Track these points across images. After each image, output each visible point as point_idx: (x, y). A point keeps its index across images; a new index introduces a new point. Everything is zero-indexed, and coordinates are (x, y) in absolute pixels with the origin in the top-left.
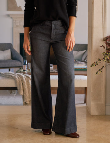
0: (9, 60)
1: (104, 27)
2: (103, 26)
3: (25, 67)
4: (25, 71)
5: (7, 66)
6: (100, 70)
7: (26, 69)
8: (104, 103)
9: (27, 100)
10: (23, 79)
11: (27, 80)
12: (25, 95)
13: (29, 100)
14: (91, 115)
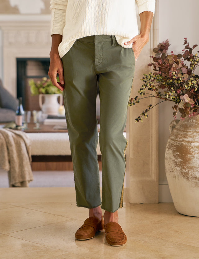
3: (19, 119)
4: (19, 128)
6: (143, 114)
7: (21, 124)
8: (156, 179)
9: (17, 181)
10: (9, 140)
11: (17, 141)
12: (12, 170)
13: (21, 180)
14: (130, 203)
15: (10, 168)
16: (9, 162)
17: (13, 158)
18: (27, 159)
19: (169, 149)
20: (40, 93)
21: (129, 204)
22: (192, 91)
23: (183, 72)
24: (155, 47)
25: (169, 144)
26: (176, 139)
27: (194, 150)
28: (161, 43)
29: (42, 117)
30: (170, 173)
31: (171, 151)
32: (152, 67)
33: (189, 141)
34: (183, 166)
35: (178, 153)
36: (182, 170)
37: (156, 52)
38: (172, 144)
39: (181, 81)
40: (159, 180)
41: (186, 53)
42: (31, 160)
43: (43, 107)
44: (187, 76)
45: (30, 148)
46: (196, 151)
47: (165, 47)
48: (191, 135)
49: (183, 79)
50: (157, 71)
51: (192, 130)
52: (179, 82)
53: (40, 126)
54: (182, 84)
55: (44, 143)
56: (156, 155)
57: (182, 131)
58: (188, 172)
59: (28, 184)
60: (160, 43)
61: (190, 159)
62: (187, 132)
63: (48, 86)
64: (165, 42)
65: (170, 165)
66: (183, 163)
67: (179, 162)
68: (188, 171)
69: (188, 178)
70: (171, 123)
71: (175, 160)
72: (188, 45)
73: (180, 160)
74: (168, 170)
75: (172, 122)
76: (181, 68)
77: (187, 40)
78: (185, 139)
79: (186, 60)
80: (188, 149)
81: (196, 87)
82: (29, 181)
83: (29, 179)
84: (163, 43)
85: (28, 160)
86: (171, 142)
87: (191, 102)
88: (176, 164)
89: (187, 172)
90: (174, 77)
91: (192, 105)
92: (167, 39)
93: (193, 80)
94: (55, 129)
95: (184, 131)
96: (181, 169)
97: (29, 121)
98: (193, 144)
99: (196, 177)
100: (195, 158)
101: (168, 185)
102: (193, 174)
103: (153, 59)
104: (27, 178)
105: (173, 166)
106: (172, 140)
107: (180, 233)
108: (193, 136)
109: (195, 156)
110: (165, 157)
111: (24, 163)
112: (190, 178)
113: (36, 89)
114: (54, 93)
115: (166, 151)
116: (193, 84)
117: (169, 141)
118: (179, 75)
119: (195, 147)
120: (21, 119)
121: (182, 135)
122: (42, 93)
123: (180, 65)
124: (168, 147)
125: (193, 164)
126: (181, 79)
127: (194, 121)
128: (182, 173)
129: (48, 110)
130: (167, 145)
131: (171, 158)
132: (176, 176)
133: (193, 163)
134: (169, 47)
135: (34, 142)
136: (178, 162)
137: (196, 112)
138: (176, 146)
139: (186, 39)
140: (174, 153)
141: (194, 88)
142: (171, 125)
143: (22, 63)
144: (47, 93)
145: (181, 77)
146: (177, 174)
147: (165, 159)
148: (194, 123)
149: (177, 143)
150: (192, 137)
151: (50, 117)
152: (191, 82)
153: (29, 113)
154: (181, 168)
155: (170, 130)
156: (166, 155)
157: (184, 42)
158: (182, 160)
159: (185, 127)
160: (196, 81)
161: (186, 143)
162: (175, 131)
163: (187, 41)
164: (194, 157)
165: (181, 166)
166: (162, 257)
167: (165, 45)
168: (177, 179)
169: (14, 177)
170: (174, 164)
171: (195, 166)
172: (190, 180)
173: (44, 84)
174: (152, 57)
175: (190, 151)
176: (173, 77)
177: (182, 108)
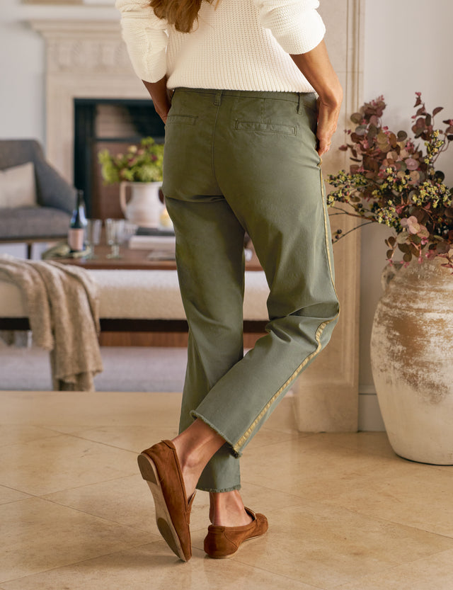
0: (25, 208)
1: (353, 72)
2: (350, 69)
3: (76, 236)
4: (76, 255)
5: (15, 233)
7: (80, 247)
8: (353, 383)
9: (69, 373)
10: (53, 285)
11: (70, 288)
12: (59, 349)
13: (77, 370)
14: (299, 432)
15: (55, 345)
16: (53, 332)
17: (60, 323)
18: (90, 327)
19: (379, 323)
20: (122, 179)
21: (297, 433)
22: (428, 207)
23: (408, 168)
24: (355, 111)
25: (380, 314)
26: (394, 304)
27: (429, 328)
28: (368, 102)
29: (125, 230)
30: (380, 373)
31: (382, 329)
32: (349, 153)
33: (421, 309)
34: (407, 360)
35: (398, 334)
36: (405, 368)
37: (356, 122)
38: (386, 314)
39: (406, 187)
40: (360, 384)
41: (420, 123)
42: (99, 328)
43: (129, 209)
44: (416, 175)
45: (97, 302)
46: (434, 331)
47: (375, 110)
48: (425, 297)
49: (409, 182)
50: (359, 161)
51: (427, 285)
52: (401, 188)
53: (120, 252)
54: (406, 192)
55: (126, 294)
56: (354, 333)
57: (407, 287)
58: (417, 374)
59: (92, 380)
60: (365, 104)
61: (422, 347)
62: (417, 290)
63: (140, 164)
64: (375, 101)
65: (380, 356)
66: (407, 353)
67: (399, 351)
68: (417, 371)
69: (416, 385)
70: (386, 268)
71: (392, 348)
72: (424, 108)
73: (400, 348)
74: (376, 367)
75: (388, 268)
76: (405, 159)
77: (421, 96)
78: (411, 304)
79: (420, 138)
80: (416, 325)
81: (436, 200)
82: (94, 373)
83: (94, 369)
84: (372, 104)
85: (93, 329)
86: (384, 310)
87: (422, 233)
88: (393, 356)
89: (415, 373)
90: (390, 179)
91: (424, 239)
92: (380, 95)
93: (429, 187)
94: (152, 260)
95: (410, 288)
96: (403, 366)
97: (96, 240)
98: (428, 316)
99: (434, 384)
100: (432, 344)
101: (376, 394)
102: (428, 376)
103: (351, 136)
104: (91, 367)
105: (386, 359)
106: (387, 305)
107: (396, 499)
108: (429, 299)
109: (432, 340)
110: (372, 340)
111: (85, 335)
112: (420, 385)
113: (115, 171)
114: (153, 181)
115: (374, 327)
116: (429, 193)
117: (379, 306)
118: (401, 175)
119: (432, 321)
120: (81, 234)
121: (405, 296)
122: (127, 180)
123: (403, 153)
124: (378, 319)
125: (427, 357)
126: (404, 181)
127: (432, 267)
128: (405, 374)
129: (139, 216)
130: (376, 316)
131: (382, 343)
132: (392, 379)
133: (427, 355)
134: (384, 111)
135: (106, 292)
136: (396, 351)
137: (435, 249)
138: (393, 318)
139: (419, 94)
140: (389, 332)
141: (431, 201)
142: (386, 273)
143: (85, 110)
144: (137, 179)
145: (405, 178)
146: (394, 375)
147: (371, 345)
148: (431, 271)
149: (396, 313)
150: (427, 301)
151: (142, 232)
152: (426, 189)
153: (98, 223)
154: (403, 364)
155: (383, 282)
156: (373, 336)
157: (416, 100)
158: (405, 348)
159: (414, 280)
160: (435, 188)
161: (413, 313)
162: (392, 286)
163: (421, 99)
164: (429, 342)
165: (402, 361)
166: (354, 551)
167: (375, 107)
168: (394, 385)
169: (62, 364)
170: (388, 355)
171: (432, 361)
172: (420, 389)
173: (131, 160)
174: (349, 132)
175: (421, 330)
176: (388, 179)
177: (405, 244)
